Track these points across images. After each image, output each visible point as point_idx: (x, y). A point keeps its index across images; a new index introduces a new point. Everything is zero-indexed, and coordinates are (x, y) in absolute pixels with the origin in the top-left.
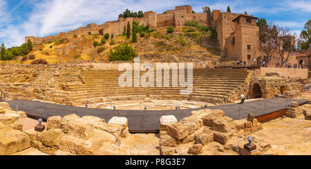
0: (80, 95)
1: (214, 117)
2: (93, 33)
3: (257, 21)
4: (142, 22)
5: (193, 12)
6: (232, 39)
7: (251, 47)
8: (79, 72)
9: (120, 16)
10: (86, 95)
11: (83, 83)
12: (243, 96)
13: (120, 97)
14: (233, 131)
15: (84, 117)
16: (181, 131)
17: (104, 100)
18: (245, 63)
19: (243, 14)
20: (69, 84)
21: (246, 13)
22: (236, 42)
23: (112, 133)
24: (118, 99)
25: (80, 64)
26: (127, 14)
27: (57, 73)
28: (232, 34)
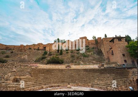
2: (40, 48)
5: (88, 40)
6: (111, 52)
8: (29, 70)
22: (114, 53)
24: (52, 87)
27: (14, 70)
28: (111, 49)
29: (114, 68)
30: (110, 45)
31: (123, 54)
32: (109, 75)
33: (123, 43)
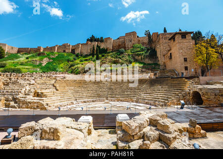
0: (53, 100)
1: (158, 118)
2: (67, 51)
3: (192, 35)
4: (103, 46)
5: (138, 37)
6: (169, 55)
7: (188, 60)
8: (53, 82)
9: (88, 40)
10: (59, 100)
11: (57, 90)
12: (182, 102)
13: (86, 100)
14: (176, 133)
15: (57, 119)
16: (133, 128)
17: (74, 103)
18: (183, 73)
19: (178, 31)
20: (43, 91)
21: (180, 30)
22: (173, 57)
23: (81, 130)
24: (85, 102)
25: (55, 75)
26: (92, 39)
27: (33, 82)
28: (169, 51)
29: (169, 78)
30: (169, 45)
31: (185, 58)
32: (160, 87)
33: (187, 41)
